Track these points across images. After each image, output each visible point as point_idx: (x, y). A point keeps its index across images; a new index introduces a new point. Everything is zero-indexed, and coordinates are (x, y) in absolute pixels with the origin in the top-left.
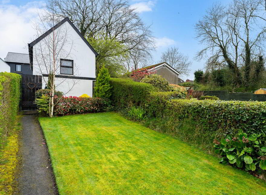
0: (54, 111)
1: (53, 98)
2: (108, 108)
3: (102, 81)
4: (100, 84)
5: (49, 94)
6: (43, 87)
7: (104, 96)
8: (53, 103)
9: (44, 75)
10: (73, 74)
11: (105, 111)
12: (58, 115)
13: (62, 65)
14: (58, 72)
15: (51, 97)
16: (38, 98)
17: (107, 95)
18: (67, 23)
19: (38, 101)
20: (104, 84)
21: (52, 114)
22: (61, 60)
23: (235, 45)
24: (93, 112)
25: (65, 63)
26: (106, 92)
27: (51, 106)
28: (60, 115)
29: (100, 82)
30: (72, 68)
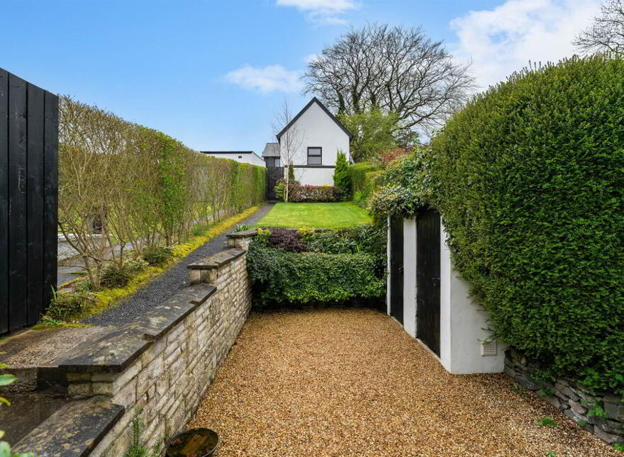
0: (288, 197)
1: (287, 185)
2: (345, 197)
3: (339, 168)
4: (337, 171)
7: (340, 184)
8: (287, 190)
9: (286, 166)
10: (321, 164)
11: (342, 201)
13: (310, 153)
14: (304, 161)
16: (277, 186)
17: (344, 183)
18: (315, 103)
19: (276, 189)
20: (340, 171)
21: (287, 199)
22: (308, 148)
24: (329, 201)
25: (312, 152)
26: (342, 180)
27: (286, 193)
28: (294, 202)
30: (321, 156)
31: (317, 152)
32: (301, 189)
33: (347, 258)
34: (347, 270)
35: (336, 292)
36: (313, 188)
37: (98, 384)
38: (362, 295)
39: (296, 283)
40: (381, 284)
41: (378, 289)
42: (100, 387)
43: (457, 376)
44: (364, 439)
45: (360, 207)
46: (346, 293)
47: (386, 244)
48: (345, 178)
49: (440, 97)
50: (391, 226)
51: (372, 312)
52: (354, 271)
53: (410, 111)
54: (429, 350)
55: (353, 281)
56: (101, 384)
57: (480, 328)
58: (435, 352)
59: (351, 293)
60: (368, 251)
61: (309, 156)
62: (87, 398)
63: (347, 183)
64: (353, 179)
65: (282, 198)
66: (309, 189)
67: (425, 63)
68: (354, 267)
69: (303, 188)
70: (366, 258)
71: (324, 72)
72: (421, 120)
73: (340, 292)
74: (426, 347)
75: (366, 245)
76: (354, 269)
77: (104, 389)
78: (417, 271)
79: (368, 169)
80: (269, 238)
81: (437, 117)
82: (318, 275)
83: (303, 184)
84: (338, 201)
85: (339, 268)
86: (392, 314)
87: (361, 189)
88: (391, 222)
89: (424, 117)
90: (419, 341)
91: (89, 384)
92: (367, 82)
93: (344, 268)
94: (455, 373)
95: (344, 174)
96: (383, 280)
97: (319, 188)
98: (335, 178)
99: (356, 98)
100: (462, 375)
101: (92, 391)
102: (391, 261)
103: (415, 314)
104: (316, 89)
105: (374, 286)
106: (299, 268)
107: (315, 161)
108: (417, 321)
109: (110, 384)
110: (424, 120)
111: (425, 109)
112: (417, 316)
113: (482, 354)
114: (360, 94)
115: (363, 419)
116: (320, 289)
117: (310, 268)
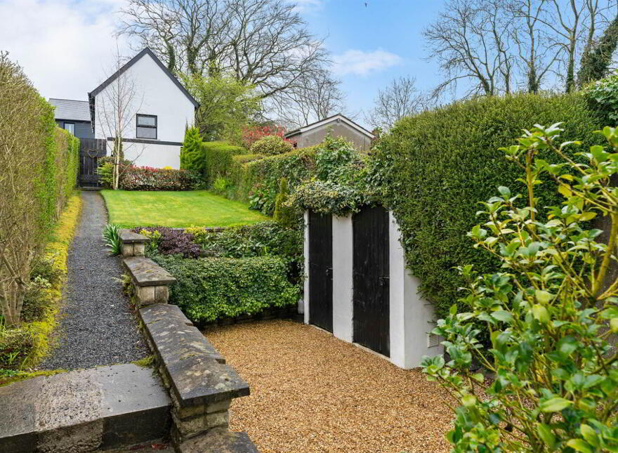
0: (119, 182)
1: (118, 166)
2: (197, 185)
3: (189, 146)
4: (186, 150)
5: (113, 161)
6: (109, 154)
7: (191, 168)
8: (117, 172)
9: (110, 139)
10: (156, 138)
11: (193, 189)
12: (124, 188)
13: (140, 123)
14: (132, 136)
15: (116, 165)
16: (101, 166)
17: (196, 166)
18: (147, 56)
19: (100, 170)
20: (191, 150)
21: (117, 186)
22: (138, 115)
23: (504, 74)
24: (175, 189)
25: (143, 121)
26: (194, 162)
27: (116, 177)
28: (127, 189)
29: (187, 147)
30: (156, 127)
31: (151, 122)
32: (135, 172)
33: (257, 262)
34: (259, 278)
35: (248, 304)
36: (154, 171)
37: (213, 416)
38: (277, 304)
39: (200, 296)
40: (296, 290)
41: (293, 295)
42: (216, 418)
43: (410, 370)
44: (375, 439)
45: (226, 197)
46: (260, 304)
47: (302, 243)
48: (197, 160)
49: (294, 68)
50: (310, 224)
51: (287, 323)
52: (266, 277)
53: (259, 79)
54: (372, 352)
55: (265, 289)
56: (216, 415)
57: (426, 322)
58: (381, 352)
59: (265, 303)
60: (276, 253)
61: (138, 126)
62: (204, 433)
63: (201, 166)
64: (210, 162)
65: (109, 184)
66: (147, 172)
67: (277, 25)
68: (266, 272)
69: (139, 170)
70: (277, 261)
71: (148, 11)
72: (274, 92)
73: (251, 303)
74: (368, 350)
75: (272, 246)
76: (266, 274)
77: (220, 419)
78: (354, 272)
79: (234, 151)
80: (159, 241)
81: (291, 91)
82: (226, 285)
83: (139, 164)
84: (188, 189)
85: (250, 274)
86: (311, 322)
87: (223, 174)
88: (310, 220)
89: (277, 89)
90: (357, 345)
91: (203, 417)
92: (208, 37)
93: (254, 274)
94: (409, 368)
95: (197, 154)
96: (298, 285)
97: (161, 172)
98: (183, 160)
99: (192, 54)
100: (414, 369)
101: (206, 424)
102: (310, 263)
103: (352, 317)
104: (134, 32)
105: (290, 292)
106: (204, 279)
107: (147, 133)
108: (354, 324)
109: (225, 413)
110: (278, 93)
111: (278, 80)
112: (354, 319)
113: (428, 346)
114: (197, 50)
115: (360, 424)
116: (229, 302)
117: (216, 277)
